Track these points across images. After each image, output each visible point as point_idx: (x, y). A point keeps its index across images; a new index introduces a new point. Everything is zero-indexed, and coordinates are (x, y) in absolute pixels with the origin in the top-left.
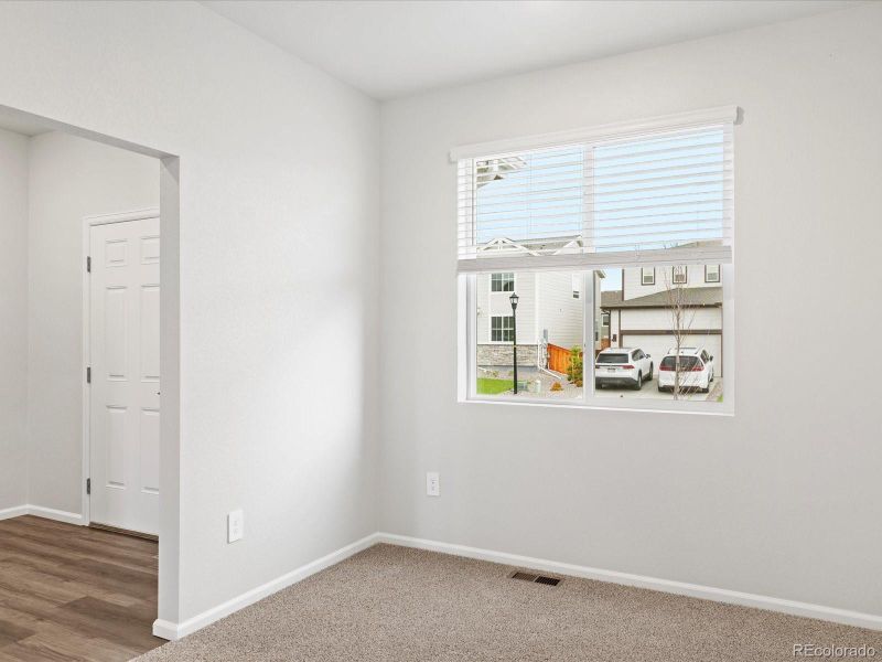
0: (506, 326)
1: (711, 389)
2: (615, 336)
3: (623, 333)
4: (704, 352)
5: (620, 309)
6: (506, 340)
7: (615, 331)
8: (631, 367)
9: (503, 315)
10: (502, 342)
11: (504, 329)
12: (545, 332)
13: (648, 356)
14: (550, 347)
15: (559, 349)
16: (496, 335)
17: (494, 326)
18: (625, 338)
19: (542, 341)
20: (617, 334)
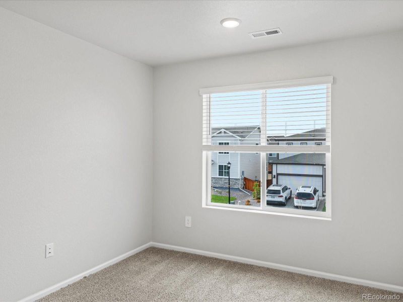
0: (225, 169)
1: (317, 207)
2: (274, 176)
3: (278, 174)
4: (315, 188)
5: (277, 164)
6: (225, 176)
7: (274, 173)
8: (282, 196)
9: (224, 165)
10: (224, 177)
11: (224, 170)
12: (243, 172)
13: (290, 188)
14: (245, 179)
15: (249, 180)
16: (221, 173)
17: (219, 169)
18: (280, 177)
19: (241, 176)
20: (276, 174)
